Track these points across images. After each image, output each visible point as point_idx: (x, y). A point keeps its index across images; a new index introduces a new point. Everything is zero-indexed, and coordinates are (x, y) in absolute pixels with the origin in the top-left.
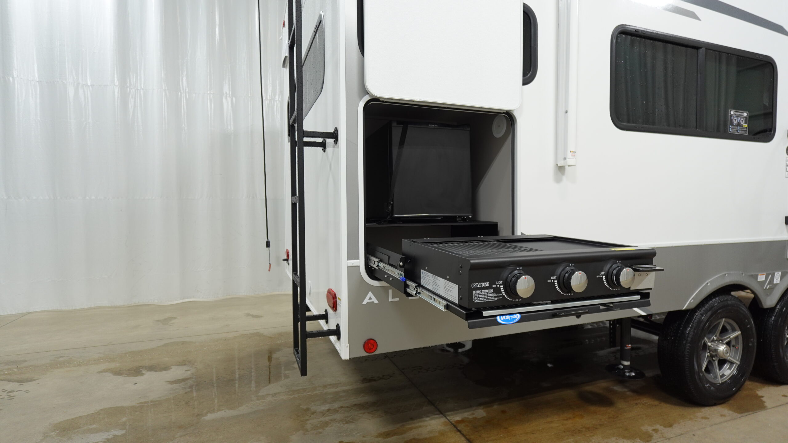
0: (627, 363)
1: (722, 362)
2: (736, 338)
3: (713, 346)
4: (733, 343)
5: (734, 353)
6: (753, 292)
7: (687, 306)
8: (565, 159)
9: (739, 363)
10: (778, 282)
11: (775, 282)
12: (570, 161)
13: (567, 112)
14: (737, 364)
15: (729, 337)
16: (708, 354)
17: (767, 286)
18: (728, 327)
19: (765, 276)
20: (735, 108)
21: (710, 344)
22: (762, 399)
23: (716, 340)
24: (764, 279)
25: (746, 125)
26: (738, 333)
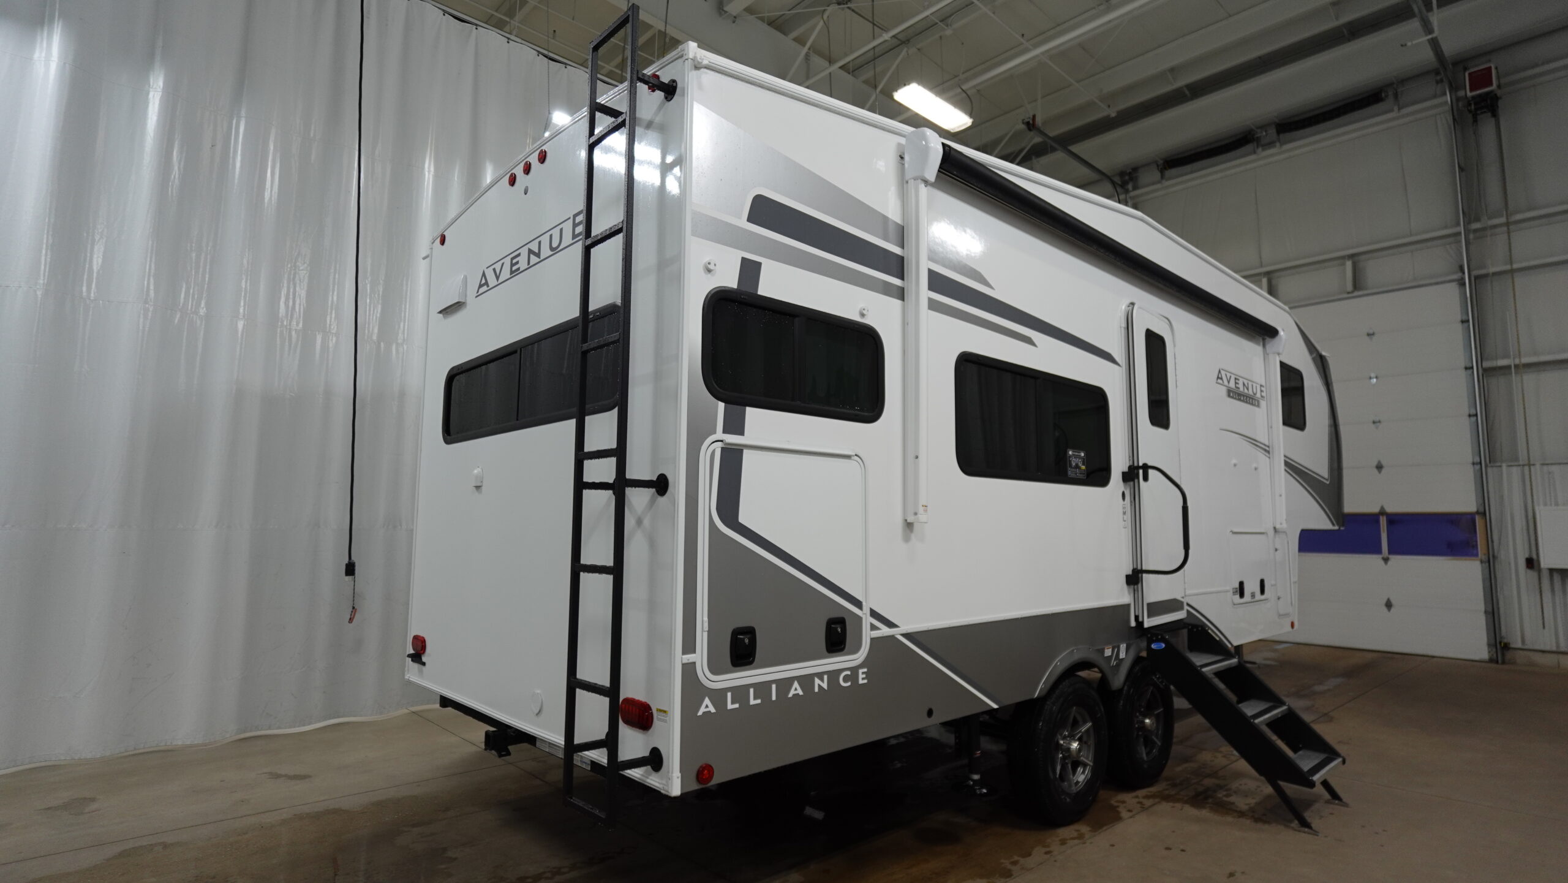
0: (976, 777)
1: (1076, 764)
2: (1087, 731)
3: (1065, 745)
4: (1085, 739)
5: (1086, 752)
6: (1101, 671)
7: (1039, 693)
8: (916, 514)
9: (1091, 764)
10: (1124, 657)
11: (1121, 657)
12: (922, 517)
13: (917, 457)
14: (1090, 765)
15: (1080, 732)
16: (1061, 756)
17: (1113, 663)
18: (1079, 718)
19: (1111, 650)
20: (1074, 448)
21: (1062, 742)
22: (1118, 809)
23: (1068, 736)
24: (1110, 654)
25: (1083, 467)
26: (1089, 724)
